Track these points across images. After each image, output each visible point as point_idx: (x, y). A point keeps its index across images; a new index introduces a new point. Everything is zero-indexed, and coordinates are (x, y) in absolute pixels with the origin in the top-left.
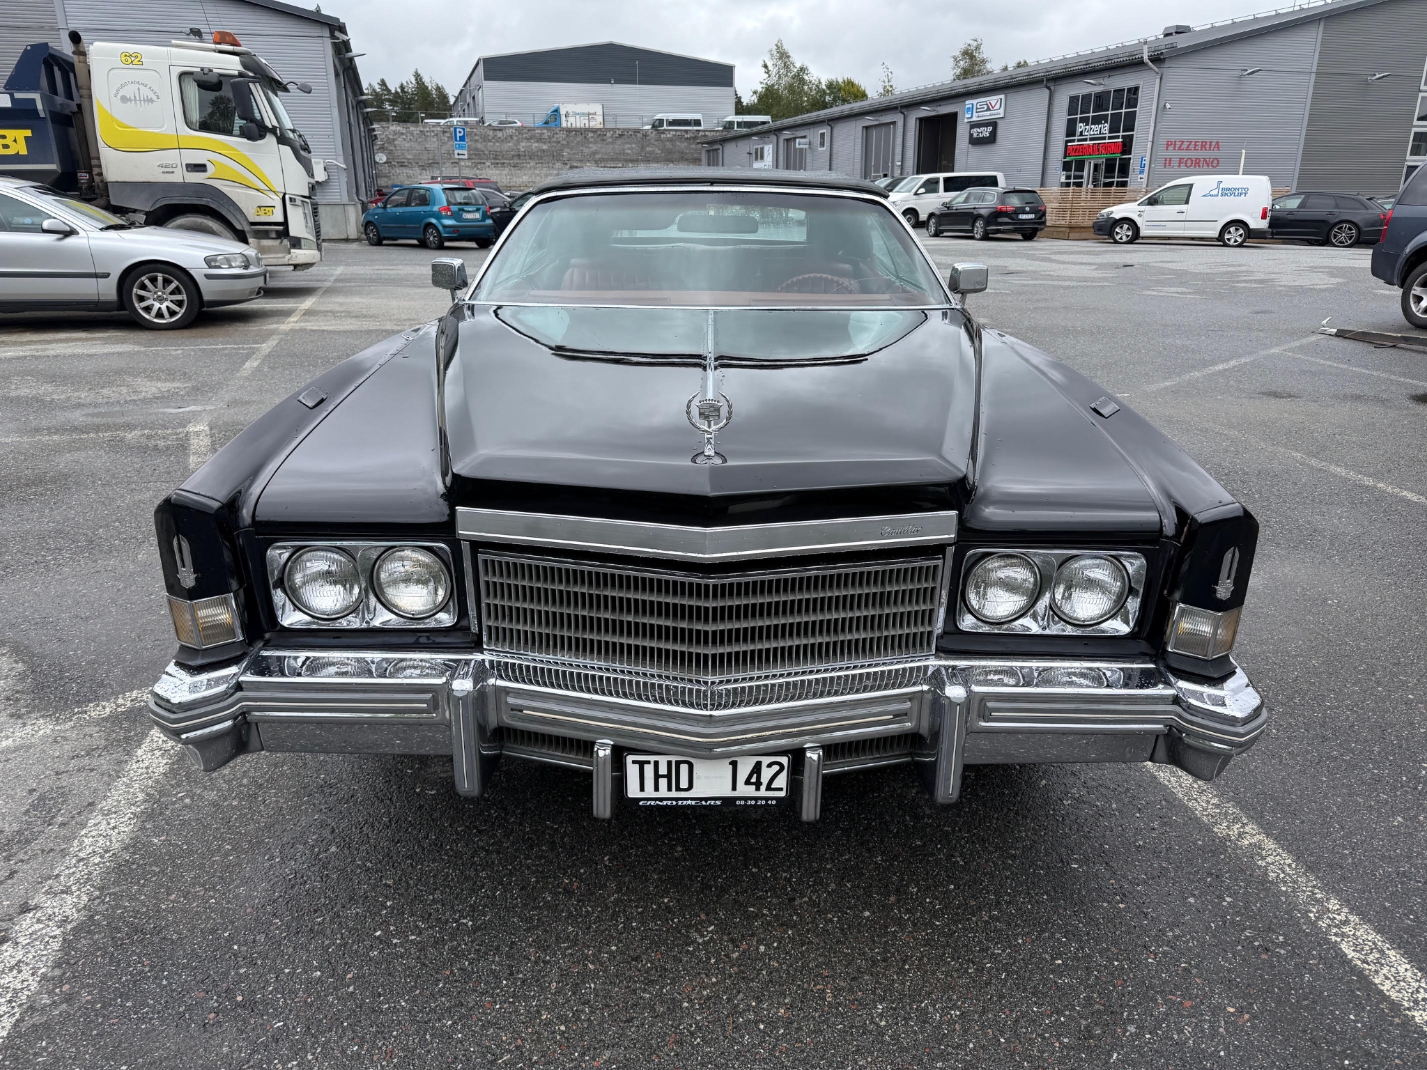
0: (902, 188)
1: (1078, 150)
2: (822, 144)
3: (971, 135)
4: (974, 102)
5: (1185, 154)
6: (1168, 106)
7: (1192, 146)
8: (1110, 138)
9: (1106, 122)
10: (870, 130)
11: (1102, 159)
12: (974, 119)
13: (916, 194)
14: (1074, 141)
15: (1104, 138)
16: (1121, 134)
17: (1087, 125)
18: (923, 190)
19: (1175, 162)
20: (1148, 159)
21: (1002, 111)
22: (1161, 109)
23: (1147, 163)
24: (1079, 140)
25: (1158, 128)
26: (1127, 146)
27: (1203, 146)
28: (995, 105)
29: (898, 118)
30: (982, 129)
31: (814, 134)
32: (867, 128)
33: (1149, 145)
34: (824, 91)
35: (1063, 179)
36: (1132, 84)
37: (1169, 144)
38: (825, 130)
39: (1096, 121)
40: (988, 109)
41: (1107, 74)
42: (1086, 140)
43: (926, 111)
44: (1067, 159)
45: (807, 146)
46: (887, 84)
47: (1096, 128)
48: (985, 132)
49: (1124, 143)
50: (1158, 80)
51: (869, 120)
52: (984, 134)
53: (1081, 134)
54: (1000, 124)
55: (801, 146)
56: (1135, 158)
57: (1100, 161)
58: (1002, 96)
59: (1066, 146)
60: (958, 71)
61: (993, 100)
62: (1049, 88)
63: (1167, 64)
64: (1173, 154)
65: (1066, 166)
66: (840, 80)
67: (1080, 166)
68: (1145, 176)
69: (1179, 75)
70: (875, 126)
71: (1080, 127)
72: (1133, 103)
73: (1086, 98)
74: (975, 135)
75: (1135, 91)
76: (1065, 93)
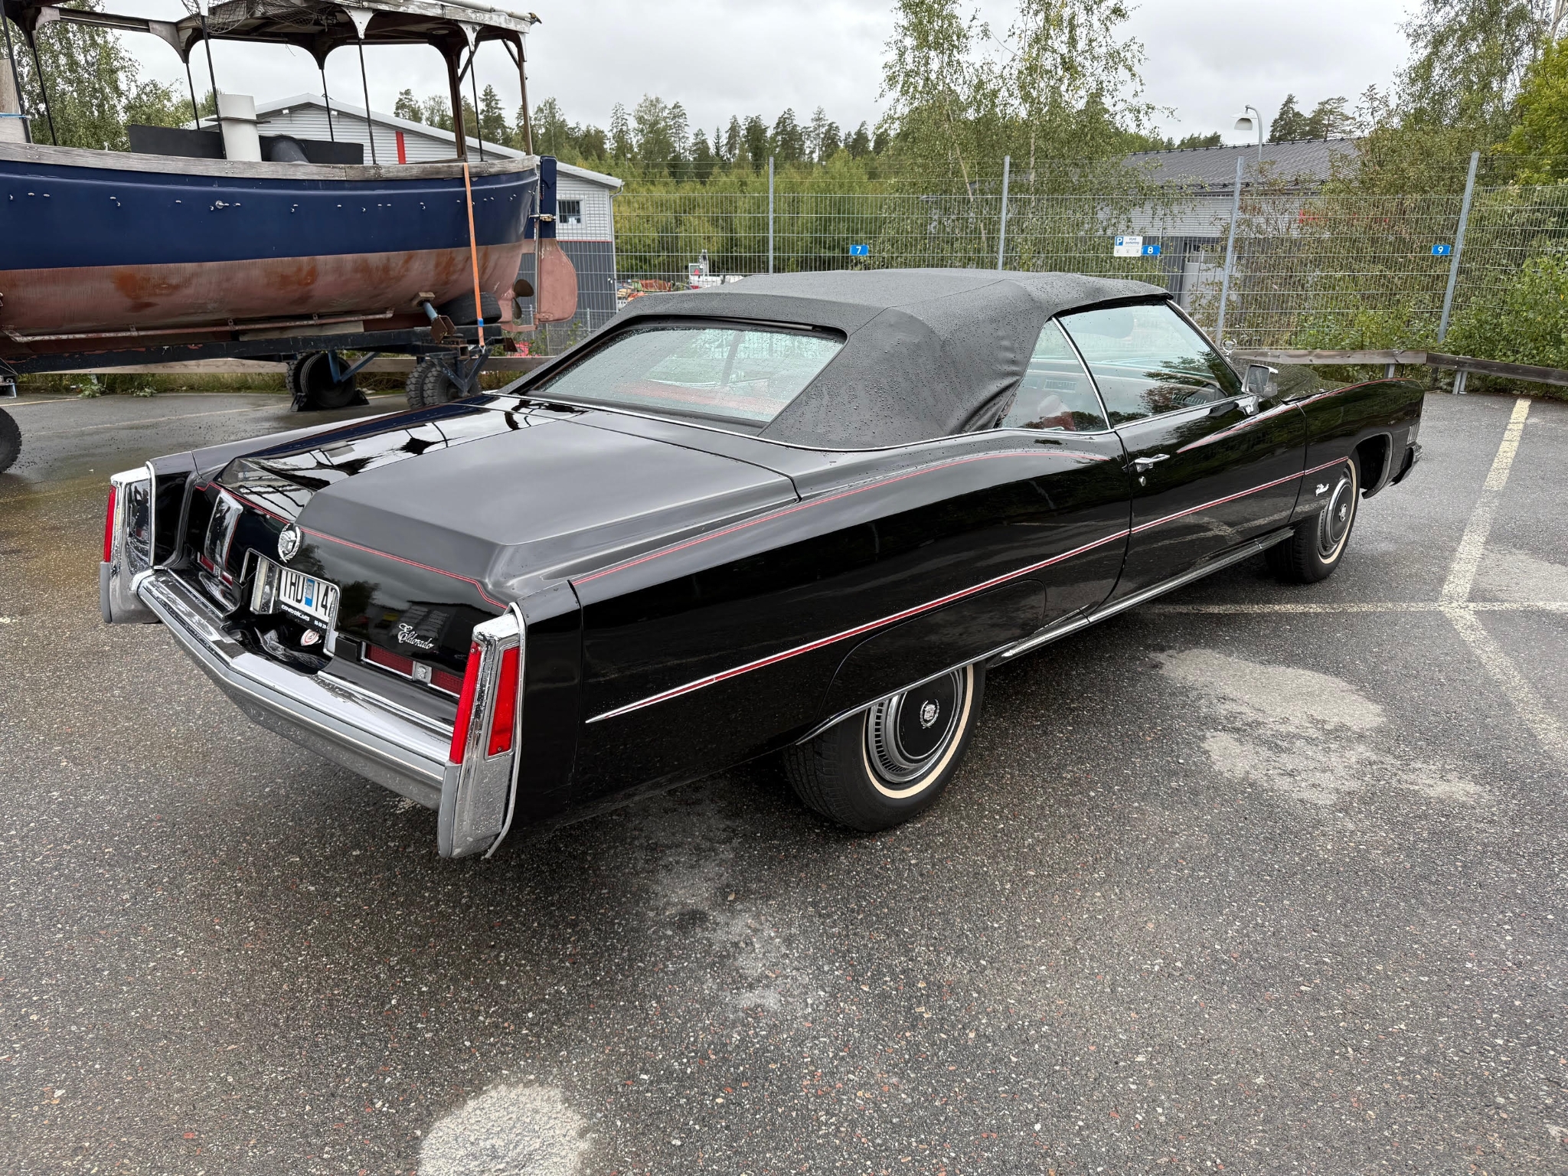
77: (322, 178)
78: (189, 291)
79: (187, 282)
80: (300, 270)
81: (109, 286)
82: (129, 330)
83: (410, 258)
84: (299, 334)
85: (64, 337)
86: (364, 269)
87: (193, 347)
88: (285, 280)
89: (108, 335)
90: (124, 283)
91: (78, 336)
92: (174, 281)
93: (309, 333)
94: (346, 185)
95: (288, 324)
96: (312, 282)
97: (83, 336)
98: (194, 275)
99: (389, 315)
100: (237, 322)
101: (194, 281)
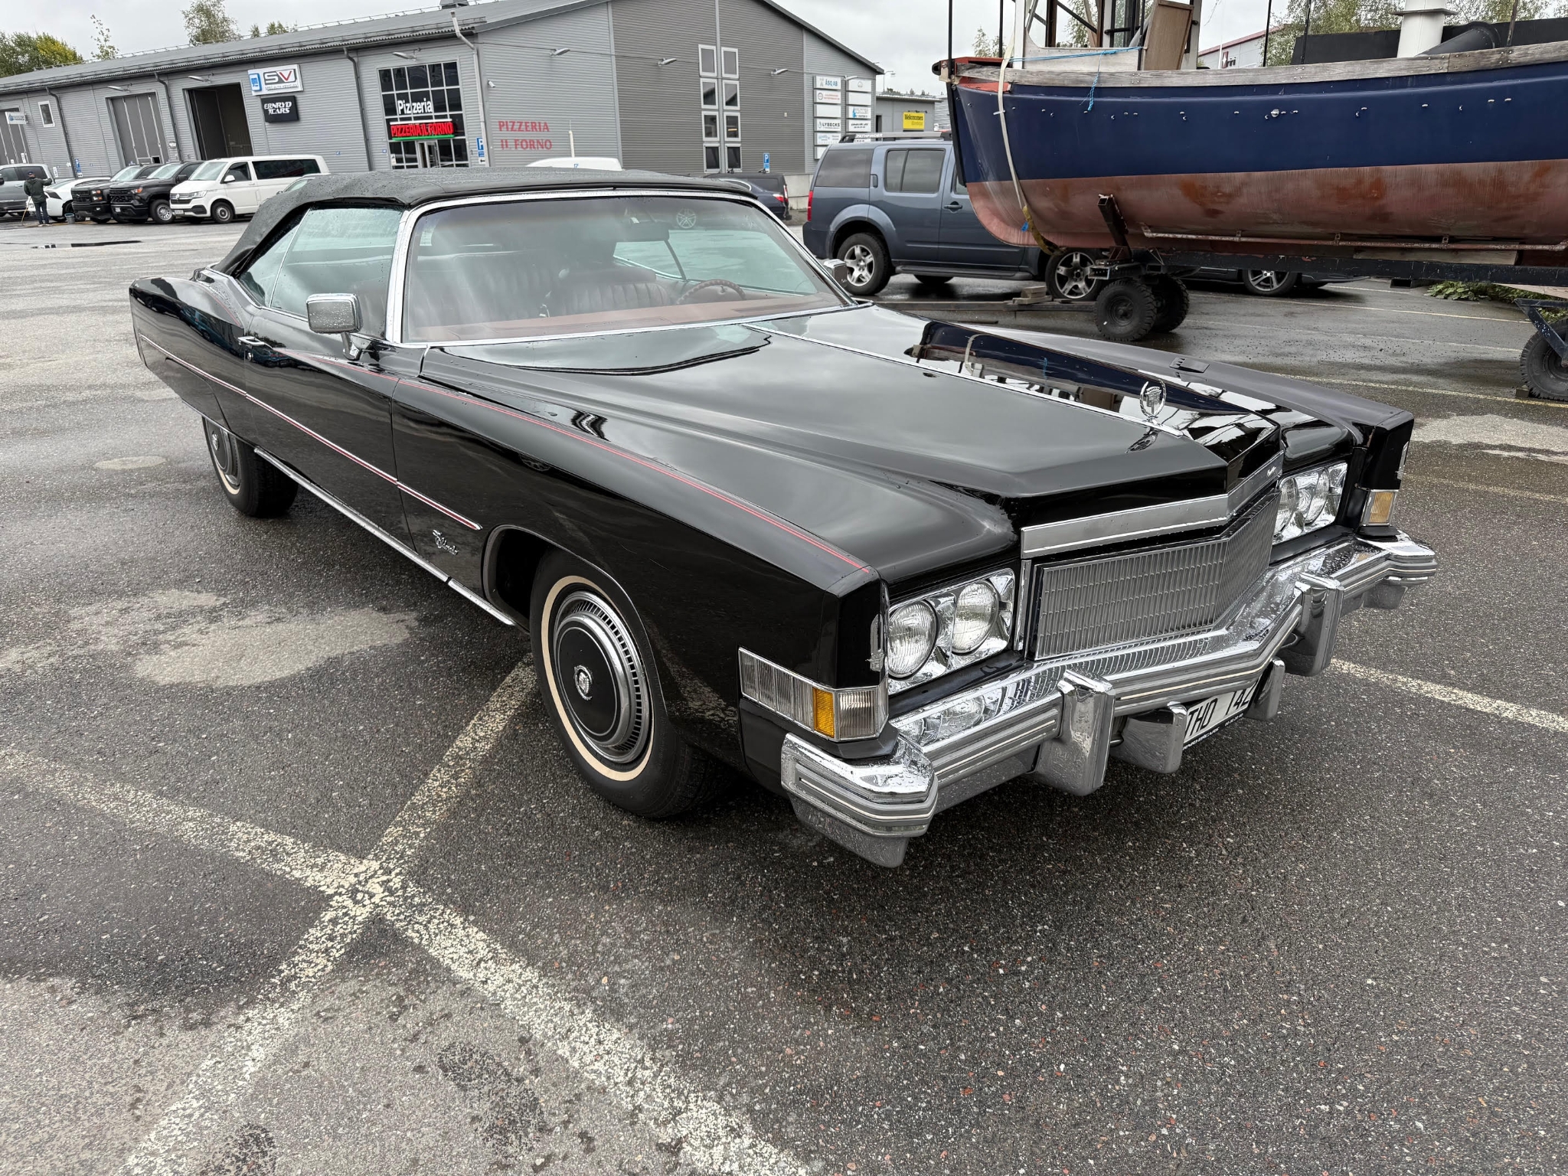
0: (200, 175)
1: (404, 130)
2: (49, 120)
3: (266, 112)
4: (261, 71)
5: (520, 135)
6: (492, 84)
7: (523, 127)
8: (437, 117)
9: (429, 99)
10: (118, 104)
11: (433, 140)
12: (265, 92)
13: (223, 182)
14: (396, 120)
15: (430, 118)
16: (448, 113)
17: (407, 102)
18: (230, 178)
19: (511, 143)
20: (484, 140)
21: (298, 83)
22: (486, 88)
23: (484, 143)
24: (402, 119)
25: (487, 107)
26: (457, 126)
27: (534, 127)
28: (288, 78)
29: (158, 88)
30: (278, 105)
31: (33, 107)
32: (112, 99)
33: (483, 125)
34: (12, 48)
35: (394, 163)
36: (448, 59)
37: (501, 125)
38: (49, 101)
39: (417, 98)
40: (280, 81)
41: (416, 47)
42: (410, 119)
43: (197, 81)
44: (394, 140)
45: (24, 122)
46: (103, 43)
47: (418, 106)
48: (284, 108)
49: (454, 123)
50: (475, 56)
51: (116, 90)
52: (282, 111)
53: (402, 110)
54: (300, 98)
55: (14, 122)
56: (469, 138)
57: (432, 143)
58: (295, 67)
59: (389, 126)
60: (195, 31)
61: (286, 69)
62: (351, 59)
63: (480, 39)
64: (506, 134)
65: (395, 148)
66: (34, 36)
67: (410, 147)
68: (485, 158)
69: (495, 52)
70: (125, 98)
71: (400, 105)
72: (453, 79)
73: (399, 72)
74: (271, 111)
75: (452, 67)
76: (373, 66)
77: (1412, 73)
78: (1243, 200)
79: (1238, 191)
80: (1360, 182)
81: (1177, 192)
82: (1234, 236)
83: (1545, 171)
84: (1425, 258)
85: (1179, 236)
86: (1459, 182)
87: (1306, 259)
88: (1342, 194)
89: (1214, 238)
90: (1189, 190)
91: (1190, 236)
92: (1227, 189)
93: (1437, 258)
94: (1449, 78)
95: (1416, 245)
96: (1381, 196)
97: (1194, 237)
98: (1244, 184)
99: (1561, 247)
100: (1345, 237)
101: (1245, 191)
